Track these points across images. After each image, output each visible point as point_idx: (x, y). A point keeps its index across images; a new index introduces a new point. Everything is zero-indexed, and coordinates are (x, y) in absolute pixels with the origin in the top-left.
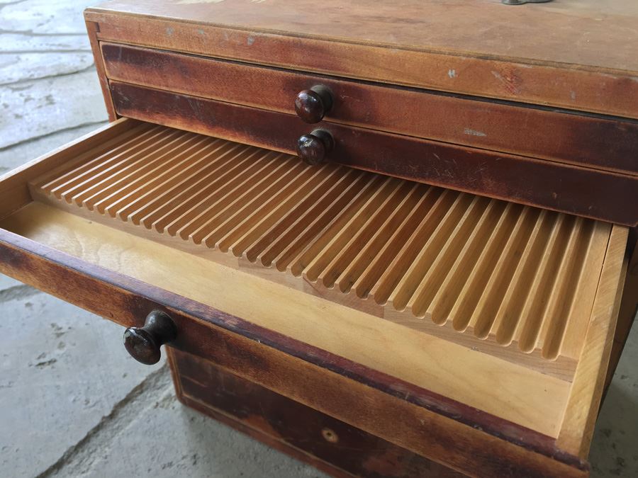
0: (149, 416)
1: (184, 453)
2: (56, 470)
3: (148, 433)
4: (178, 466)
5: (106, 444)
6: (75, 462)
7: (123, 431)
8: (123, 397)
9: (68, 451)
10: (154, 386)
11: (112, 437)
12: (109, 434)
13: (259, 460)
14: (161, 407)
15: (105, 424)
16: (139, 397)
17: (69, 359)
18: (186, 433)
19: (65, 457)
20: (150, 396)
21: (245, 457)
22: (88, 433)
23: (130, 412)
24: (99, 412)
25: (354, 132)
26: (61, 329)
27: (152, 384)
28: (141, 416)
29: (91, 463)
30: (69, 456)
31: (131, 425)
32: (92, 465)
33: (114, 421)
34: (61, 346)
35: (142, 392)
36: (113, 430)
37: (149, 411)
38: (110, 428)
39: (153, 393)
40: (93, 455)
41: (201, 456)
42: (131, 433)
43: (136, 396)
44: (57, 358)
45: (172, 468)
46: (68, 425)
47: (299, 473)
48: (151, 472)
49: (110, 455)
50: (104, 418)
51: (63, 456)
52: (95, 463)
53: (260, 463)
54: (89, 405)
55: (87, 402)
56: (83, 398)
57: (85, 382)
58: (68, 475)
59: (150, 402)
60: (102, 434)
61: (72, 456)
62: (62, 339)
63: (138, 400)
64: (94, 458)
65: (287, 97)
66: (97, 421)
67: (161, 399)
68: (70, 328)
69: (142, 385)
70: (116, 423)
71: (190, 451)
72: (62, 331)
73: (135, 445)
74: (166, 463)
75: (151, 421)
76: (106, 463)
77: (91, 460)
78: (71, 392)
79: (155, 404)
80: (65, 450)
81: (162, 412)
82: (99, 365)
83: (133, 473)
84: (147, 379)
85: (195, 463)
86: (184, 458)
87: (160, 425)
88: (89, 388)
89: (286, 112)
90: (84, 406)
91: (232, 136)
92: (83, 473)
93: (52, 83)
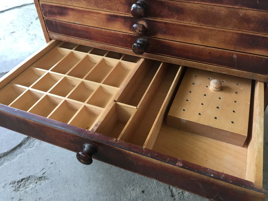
2: (19, 147)
6: (27, 144)
9: (24, 139)
19: (23, 142)
58: (24, 149)
77: (34, 143)
92: (31, 148)
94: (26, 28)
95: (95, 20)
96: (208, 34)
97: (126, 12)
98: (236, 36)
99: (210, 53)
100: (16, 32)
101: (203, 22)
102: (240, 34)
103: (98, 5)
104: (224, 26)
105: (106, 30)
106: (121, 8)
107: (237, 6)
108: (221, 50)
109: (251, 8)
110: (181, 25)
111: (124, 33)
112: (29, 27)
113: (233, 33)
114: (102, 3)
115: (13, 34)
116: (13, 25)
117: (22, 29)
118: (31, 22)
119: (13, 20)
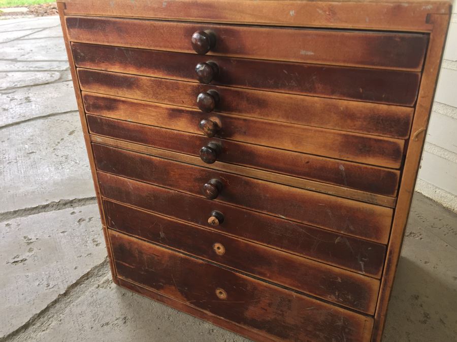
0: (92, 293)
1: (118, 317)
3: (92, 304)
4: (112, 325)
5: (61, 312)
6: (38, 324)
7: (73, 303)
8: (74, 282)
9: (33, 317)
10: (97, 274)
11: (66, 307)
12: (63, 305)
13: (171, 319)
14: (101, 287)
15: (60, 299)
16: (86, 282)
17: (36, 258)
18: (119, 303)
19: (31, 321)
20: (94, 281)
21: (161, 317)
22: (48, 305)
23: (79, 292)
24: (57, 291)
26: (31, 239)
28: (87, 294)
30: (33, 320)
31: (79, 299)
32: (50, 326)
33: (67, 297)
34: (30, 250)
35: (88, 279)
37: (93, 290)
38: (65, 302)
39: (96, 279)
40: (51, 320)
41: (130, 318)
42: (80, 304)
43: (83, 281)
44: (27, 258)
45: (108, 326)
46: (34, 300)
47: (200, 327)
48: (93, 329)
49: (64, 319)
50: (60, 295)
52: (53, 324)
53: (172, 321)
54: (49, 287)
55: (48, 285)
56: (46, 283)
57: (47, 273)
59: (93, 285)
60: (58, 306)
61: (36, 320)
62: (31, 246)
63: (85, 284)
66: (54, 298)
67: (102, 282)
68: (37, 239)
69: (88, 274)
72: (32, 241)
73: (82, 312)
74: (104, 323)
75: (94, 297)
76: (60, 324)
77: (50, 322)
78: (36, 279)
79: (97, 286)
80: (31, 316)
81: (102, 291)
83: (80, 330)
84: (92, 270)
85: (125, 323)
86: (117, 319)
87: (100, 299)
88: (49, 277)
90: (46, 288)
93: (29, 90)
94: (53, 147)
95: (153, 116)
96: (302, 135)
97: (194, 105)
98: (339, 138)
99: (308, 162)
100: (36, 152)
101: (293, 119)
102: (344, 135)
103: (157, 97)
104: (322, 124)
105: (167, 130)
106: (187, 100)
107: (335, 96)
108: (321, 158)
109: (354, 97)
110: (266, 123)
111: (191, 134)
112: (57, 145)
113: (334, 133)
114: (163, 93)
115: (31, 155)
116: (31, 143)
117: (47, 148)
118: (60, 139)
119: (32, 136)
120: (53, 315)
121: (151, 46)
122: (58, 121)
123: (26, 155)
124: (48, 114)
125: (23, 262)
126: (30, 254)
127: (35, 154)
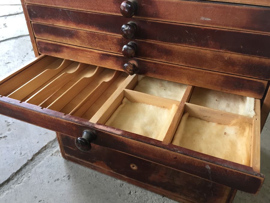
0: (49, 159)
1: (64, 175)
2: (6, 183)
3: (48, 167)
4: (61, 180)
5: (29, 171)
6: (16, 179)
7: (37, 166)
8: (37, 151)
10: (51, 147)
11: (32, 168)
12: (31, 167)
13: (97, 177)
14: (54, 155)
15: (29, 163)
16: (44, 152)
17: (13, 136)
18: (65, 166)
19: (11, 177)
20: (49, 151)
21: (91, 176)
22: (21, 167)
23: (40, 158)
24: (26, 158)
25: (147, 23)
26: (9, 123)
27: (50, 146)
28: (45, 159)
29: (22, 180)
30: (12, 177)
31: (41, 163)
32: (23, 181)
33: (33, 162)
34: (9, 130)
35: (45, 150)
36: (32, 165)
37: (49, 157)
38: (31, 165)
39: (50, 150)
40: (23, 176)
41: (72, 176)
42: (41, 166)
43: (43, 151)
44: (7, 135)
45: (59, 181)
46: (12, 163)
47: (115, 182)
48: (49, 183)
49: (31, 176)
50: (28, 160)
51: (10, 177)
52: (25, 179)
53: (98, 178)
54: (21, 155)
55: (21, 154)
56: (19, 152)
57: (20, 145)
58: (12, 185)
59: (49, 154)
60: (27, 167)
61: (14, 177)
62: (9, 127)
63: (44, 153)
64: (24, 177)
65: (115, 6)
66: (25, 162)
67: (54, 152)
68: (13, 122)
69: (46, 146)
70: (34, 162)
71: (67, 174)
72: (10, 124)
73: (42, 172)
74: (56, 179)
75: (50, 162)
76: (29, 179)
77: (22, 178)
78: (13, 150)
79: (51, 154)
80: (11, 174)
81: (54, 158)
82: (26, 138)
83: (41, 183)
84: (48, 144)
85: (69, 179)
86: (64, 177)
87: (53, 163)
88: (21, 148)
89: (115, 14)
90: (20, 155)
91: (88, 28)
92: (19, 184)
93: (6, 18)
94: (22, 59)
100: (11, 63)
103: (91, 44)
112: (24, 58)
115: (8, 64)
116: (8, 56)
117: (18, 60)
118: (26, 53)
119: (8, 51)
120: (24, 173)
121: (88, 9)
122: (25, 41)
123: (5, 64)
124: (18, 36)
125: (5, 138)
126: (9, 132)
127: (10, 63)
